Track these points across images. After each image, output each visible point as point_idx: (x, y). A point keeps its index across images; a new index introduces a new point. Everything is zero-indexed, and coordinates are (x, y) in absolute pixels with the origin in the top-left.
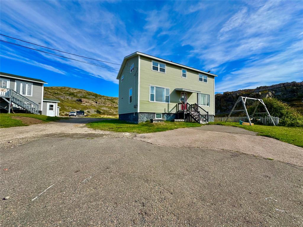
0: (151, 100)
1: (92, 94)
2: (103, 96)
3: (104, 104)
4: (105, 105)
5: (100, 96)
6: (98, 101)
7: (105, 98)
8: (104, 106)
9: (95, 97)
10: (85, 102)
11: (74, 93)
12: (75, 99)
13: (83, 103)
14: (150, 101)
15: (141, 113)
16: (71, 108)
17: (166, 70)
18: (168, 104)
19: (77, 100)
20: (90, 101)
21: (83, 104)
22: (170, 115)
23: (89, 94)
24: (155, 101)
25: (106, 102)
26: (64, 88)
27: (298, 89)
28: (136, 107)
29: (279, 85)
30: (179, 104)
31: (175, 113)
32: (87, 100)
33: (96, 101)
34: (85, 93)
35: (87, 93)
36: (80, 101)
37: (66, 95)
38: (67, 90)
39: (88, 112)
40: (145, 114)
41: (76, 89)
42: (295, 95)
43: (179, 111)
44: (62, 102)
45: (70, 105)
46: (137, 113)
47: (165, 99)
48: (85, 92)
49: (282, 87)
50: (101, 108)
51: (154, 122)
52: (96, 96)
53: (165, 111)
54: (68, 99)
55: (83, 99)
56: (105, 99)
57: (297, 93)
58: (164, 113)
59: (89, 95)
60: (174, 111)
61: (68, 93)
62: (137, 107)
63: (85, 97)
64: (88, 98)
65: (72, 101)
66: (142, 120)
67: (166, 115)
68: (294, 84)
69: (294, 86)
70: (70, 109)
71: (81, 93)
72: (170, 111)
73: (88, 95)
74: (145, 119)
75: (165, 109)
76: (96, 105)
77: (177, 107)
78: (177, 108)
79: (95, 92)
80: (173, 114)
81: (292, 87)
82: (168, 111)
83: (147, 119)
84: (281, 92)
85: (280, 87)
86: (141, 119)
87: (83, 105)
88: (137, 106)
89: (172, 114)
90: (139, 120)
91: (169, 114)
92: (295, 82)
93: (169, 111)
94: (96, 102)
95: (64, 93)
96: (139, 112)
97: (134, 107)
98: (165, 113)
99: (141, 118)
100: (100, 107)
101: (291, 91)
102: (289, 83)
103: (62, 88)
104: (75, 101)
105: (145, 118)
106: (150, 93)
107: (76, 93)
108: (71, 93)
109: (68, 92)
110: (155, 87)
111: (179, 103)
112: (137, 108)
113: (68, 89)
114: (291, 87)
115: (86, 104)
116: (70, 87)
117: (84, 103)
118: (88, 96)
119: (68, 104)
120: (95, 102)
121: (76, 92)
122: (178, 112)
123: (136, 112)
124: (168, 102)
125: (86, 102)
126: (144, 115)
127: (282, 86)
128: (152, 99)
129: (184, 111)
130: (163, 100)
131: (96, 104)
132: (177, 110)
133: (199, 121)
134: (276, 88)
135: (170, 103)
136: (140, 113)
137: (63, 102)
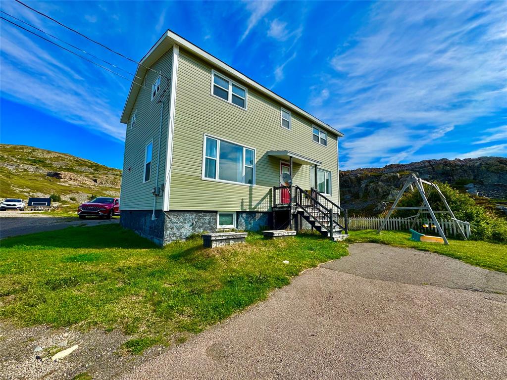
0: (206, 176)
1: (88, 164)
2: (112, 169)
3: (113, 184)
4: (113, 186)
5: (105, 168)
6: (99, 177)
7: (116, 173)
8: (111, 187)
9: (95, 170)
10: (68, 178)
11: (46, 159)
12: (44, 171)
13: (61, 180)
14: (203, 178)
15: (176, 214)
16: (28, 190)
17: (247, 103)
18: (251, 188)
19: (49, 175)
20: (81, 178)
21: (64, 182)
22: (254, 218)
23: (81, 163)
24: (217, 179)
25: (116, 181)
26: (20, 149)
27: (453, 170)
28: (159, 192)
29: (422, 163)
30: (275, 189)
31: (266, 210)
32: (73, 175)
33: (94, 177)
34: (71, 161)
35: (76, 161)
36: (57, 176)
37: (23, 163)
38: (29, 153)
39: (71, 199)
40: (188, 215)
41: (49, 152)
42: (451, 180)
43: (275, 206)
44: (8, 177)
45: (29, 183)
46: (160, 213)
47: (244, 174)
48: (71, 159)
49: (428, 167)
50: (104, 192)
51: (214, 245)
52: (97, 168)
53: (242, 205)
54: (25, 170)
55: (63, 172)
56: (116, 175)
57: (452, 176)
58: (240, 210)
59: (81, 165)
60: (265, 207)
61: (29, 160)
62: (161, 194)
63: (69, 170)
64: (77, 172)
65: (36, 176)
66: (178, 233)
67: (244, 215)
68: (445, 162)
69: (446, 165)
70: (25, 192)
71: (62, 160)
72: (255, 207)
73: (79, 165)
74: (187, 230)
75: (242, 202)
76: (94, 186)
77: (271, 197)
78: (271, 199)
79: (93, 161)
80: (263, 212)
81: (443, 167)
82: (250, 205)
83: (193, 229)
84: (427, 174)
85: (425, 167)
86: (175, 230)
87: (63, 184)
88: (163, 190)
89: (261, 212)
90: (167, 233)
91: (252, 214)
92: (446, 159)
93: (254, 205)
94: (94, 180)
95: (20, 159)
96: (166, 208)
97: (154, 193)
98: (242, 212)
99: (172, 228)
100: (103, 190)
101: (443, 174)
102: (438, 160)
103: (15, 148)
104: (44, 177)
105: (187, 226)
106: (204, 157)
107: (50, 159)
108: (38, 159)
109: (29, 158)
110: (219, 142)
111: (277, 186)
112: (162, 196)
113: (30, 150)
114: (441, 166)
115: (71, 182)
116: (36, 146)
117: (66, 180)
118: (77, 168)
119: (22, 181)
120: (91, 179)
121: (49, 157)
122: (272, 208)
123: (158, 208)
124: (250, 182)
125: (71, 178)
126: (184, 220)
127: (427, 164)
128: (210, 173)
129: (291, 207)
130: (239, 177)
131: (93, 183)
132: (271, 204)
133: (331, 235)
134: (419, 168)
135: (255, 185)
136: (171, 211)
137: (11, 176)
